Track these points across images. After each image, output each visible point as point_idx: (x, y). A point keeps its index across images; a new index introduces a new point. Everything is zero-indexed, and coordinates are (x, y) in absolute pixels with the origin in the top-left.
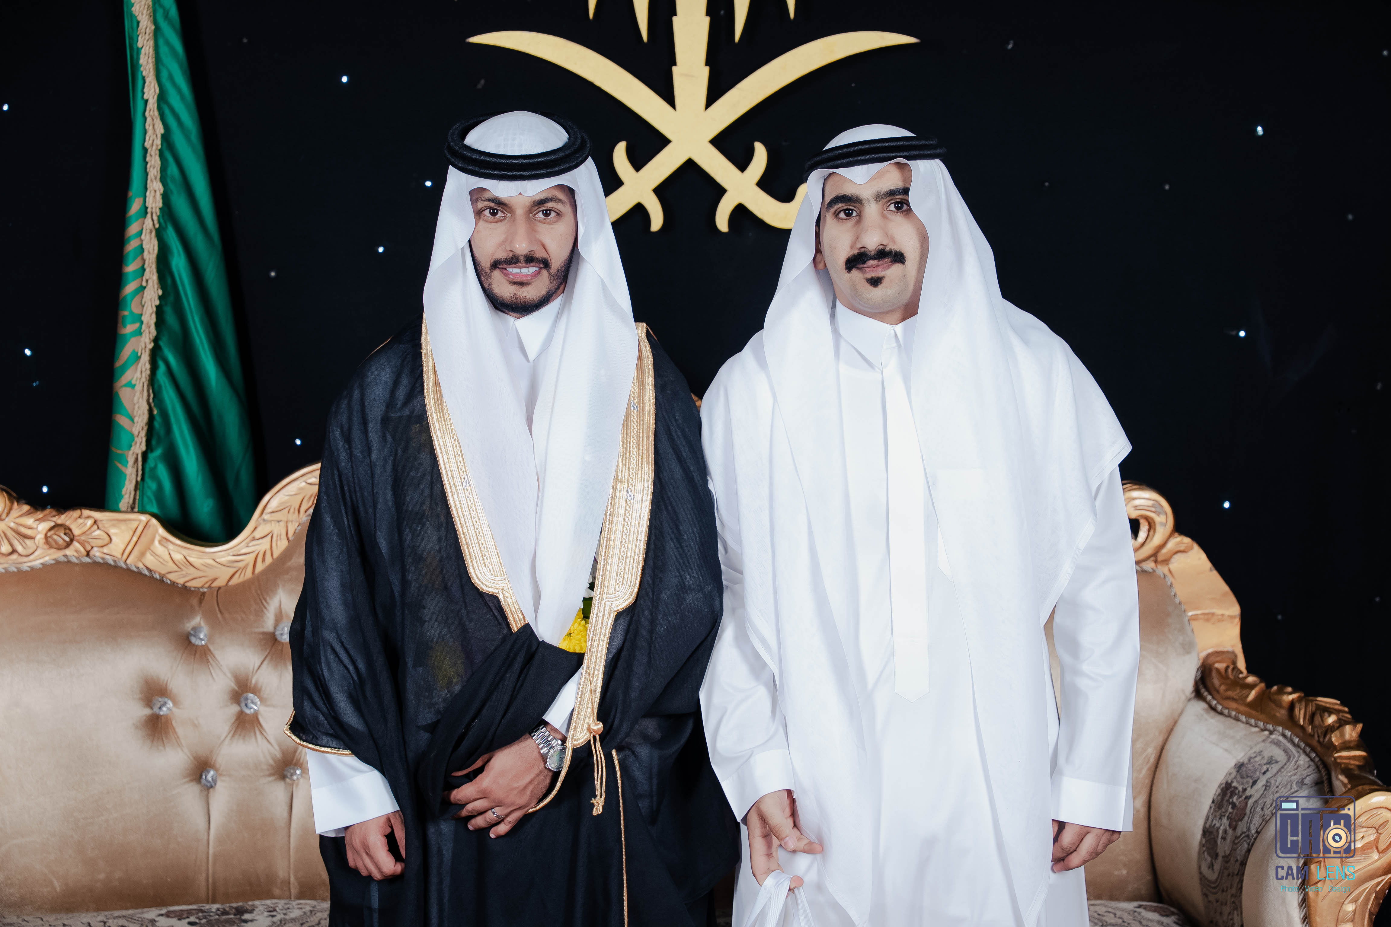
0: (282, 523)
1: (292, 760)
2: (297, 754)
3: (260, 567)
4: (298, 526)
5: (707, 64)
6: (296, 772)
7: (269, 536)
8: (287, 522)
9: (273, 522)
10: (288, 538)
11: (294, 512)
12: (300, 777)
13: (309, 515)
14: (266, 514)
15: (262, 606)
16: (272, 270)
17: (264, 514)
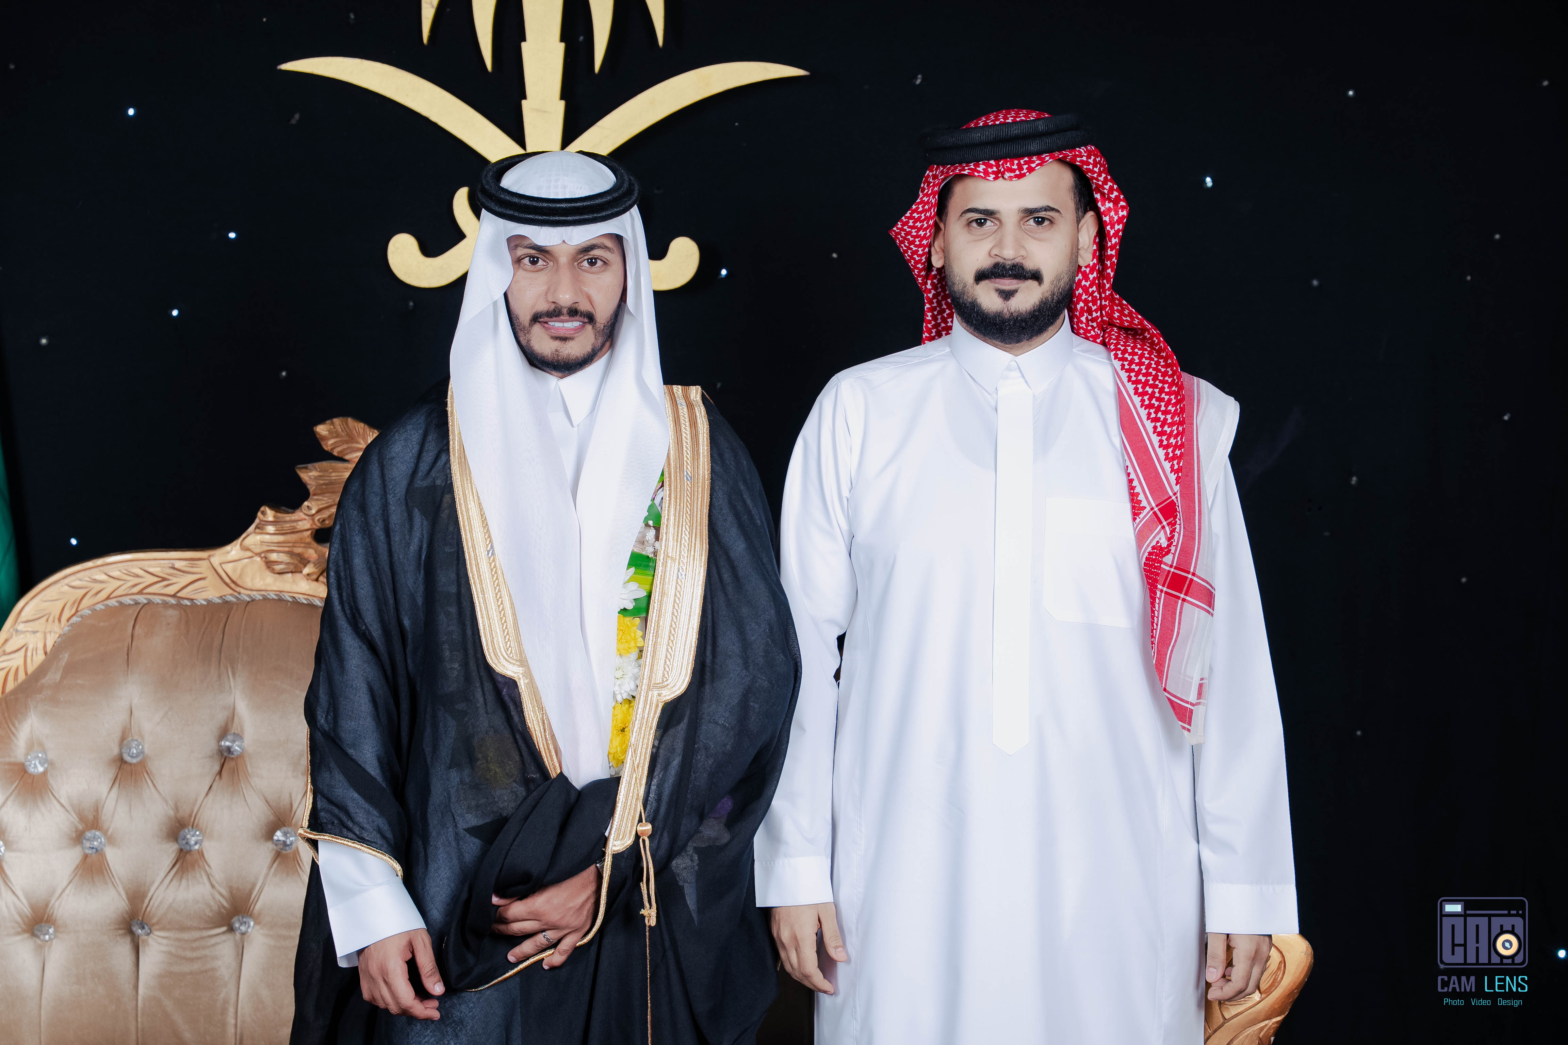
0: (38, 634)
1: (44, 915)
2: (49, 909)
3: (10, 686)
4: (59, 637)
5: (562, 98)
6: (48, 931)
7: (23, 650)
8: (45, 633)
9: (27, 634)
10: (46, 653)
11: (54, 621)
12: (53, 937)
13: (72, 625)
14: (19, 624)
15: (9, 731)
16: (43, 336)
17: (17, 624)
